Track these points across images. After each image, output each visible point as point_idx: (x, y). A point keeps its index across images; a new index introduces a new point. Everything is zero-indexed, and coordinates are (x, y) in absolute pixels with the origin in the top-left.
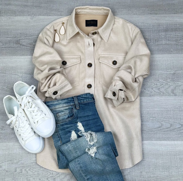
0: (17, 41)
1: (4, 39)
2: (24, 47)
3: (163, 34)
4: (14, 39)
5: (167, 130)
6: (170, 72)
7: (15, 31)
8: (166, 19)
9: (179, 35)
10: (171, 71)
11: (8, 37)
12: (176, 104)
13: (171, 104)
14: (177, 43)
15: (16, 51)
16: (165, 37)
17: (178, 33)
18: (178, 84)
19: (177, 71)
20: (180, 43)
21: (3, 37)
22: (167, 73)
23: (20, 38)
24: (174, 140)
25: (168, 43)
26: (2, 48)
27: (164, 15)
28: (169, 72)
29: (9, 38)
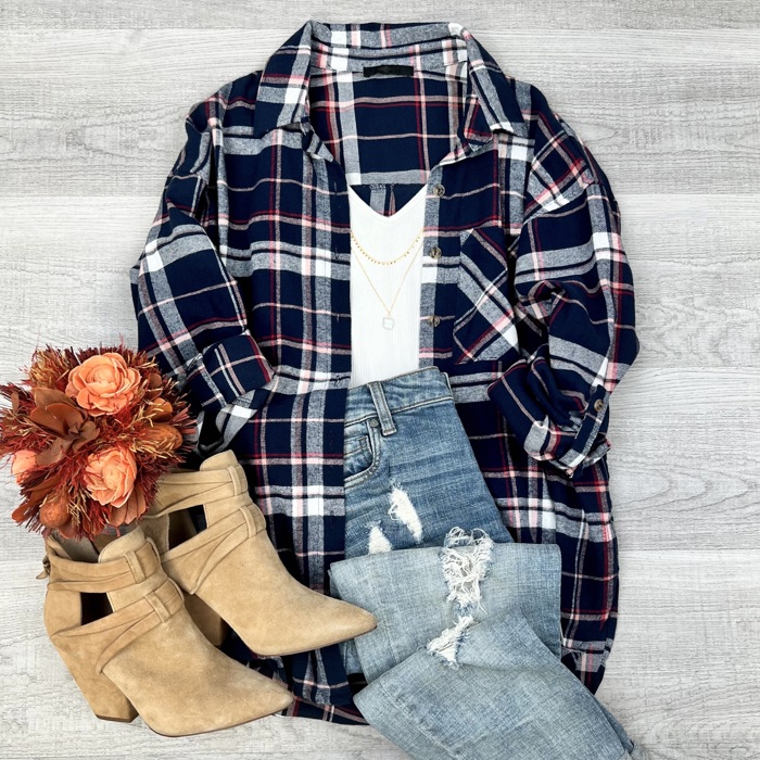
0: (73, 133)
1: (17, 124)
2: (99, 158)
3: (677, 108)
4: (60, 123)
5: (691, 506)
6: (704, 268)
7: (62, 92)
8: (687, 47)
9: (741, 114)
10: (709, 261)
11: (36, 114)
12: (726, 399)
13: (708, 400)
14: (733, 149)
15: (69, 174)
16: (684, 124)
17: (735, 107)
18: (738, 315)
19: (734, 264)
20: (745, 150)
21: (16, 118)
22: (691, 273)
23: (85, 120)
24: (718, 547)
25: (695, 148)
26: (11, 164)
27: (680, 33)
28: (699, 269)
29: (38, 122)
